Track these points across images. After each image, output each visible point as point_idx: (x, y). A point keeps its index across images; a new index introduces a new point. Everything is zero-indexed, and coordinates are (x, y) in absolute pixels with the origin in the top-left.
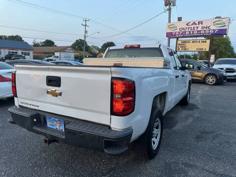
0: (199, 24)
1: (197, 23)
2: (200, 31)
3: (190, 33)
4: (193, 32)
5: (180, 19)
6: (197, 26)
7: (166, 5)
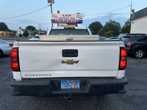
0: (69, 16)
1: (68, 16)
2: (70, 20)
3: (65, 21)
4: (66, 20)
5: (58, 12)
6: (68, 17)
7: (49, 2)
